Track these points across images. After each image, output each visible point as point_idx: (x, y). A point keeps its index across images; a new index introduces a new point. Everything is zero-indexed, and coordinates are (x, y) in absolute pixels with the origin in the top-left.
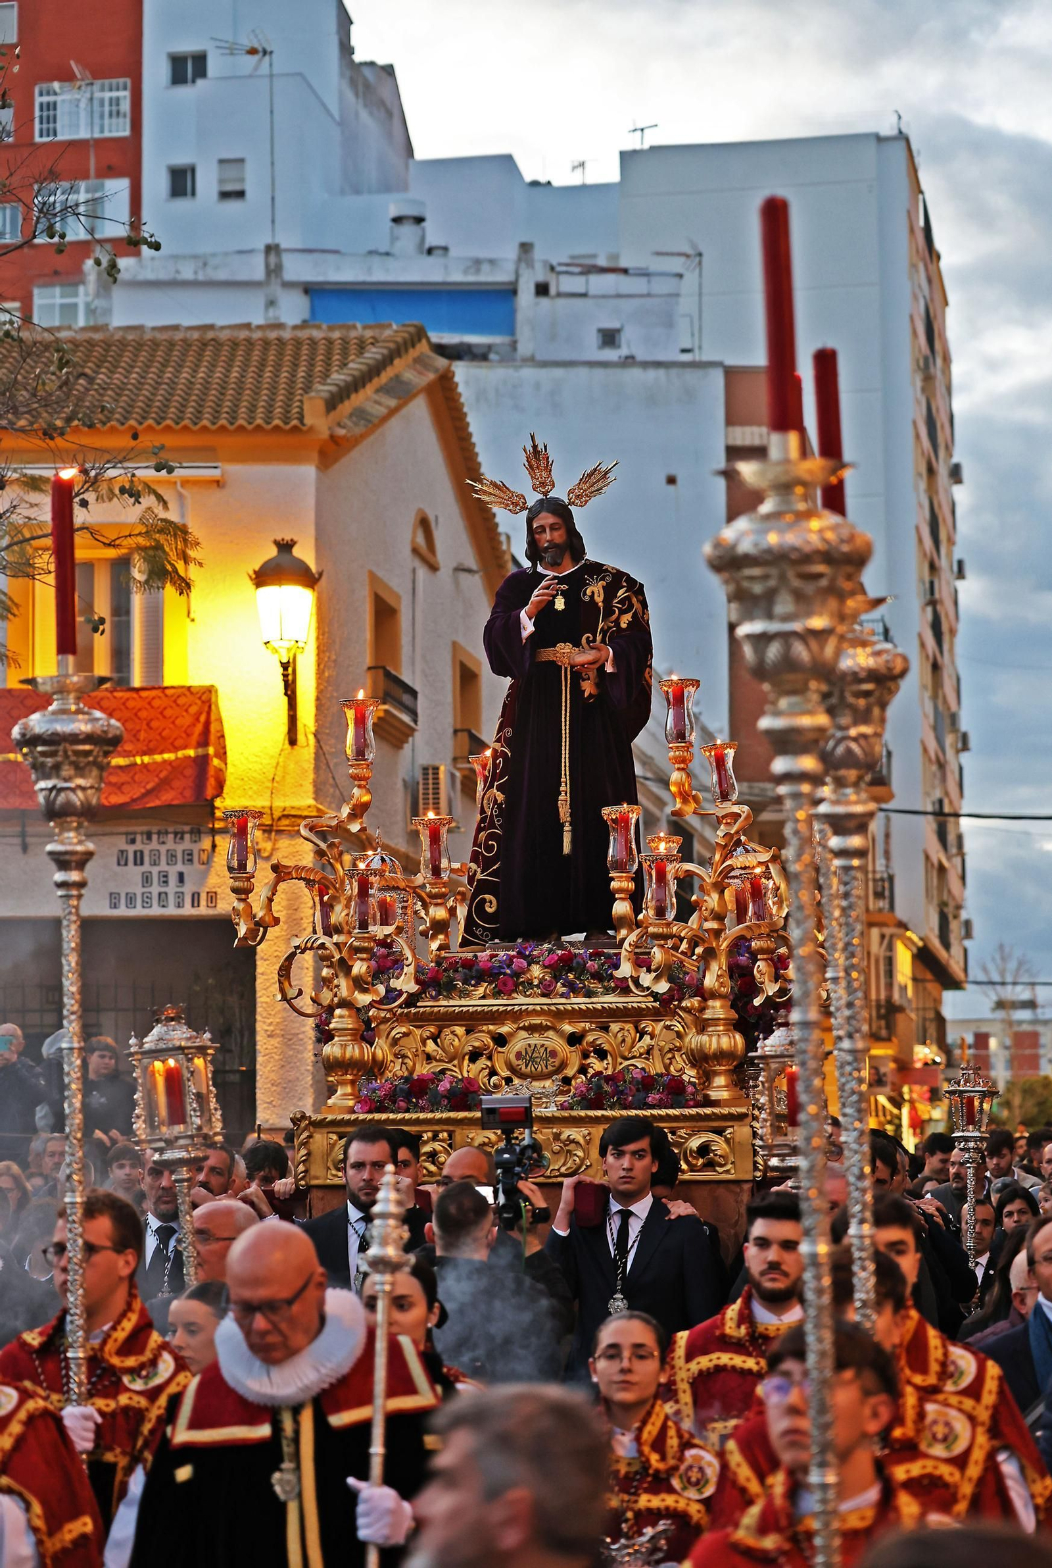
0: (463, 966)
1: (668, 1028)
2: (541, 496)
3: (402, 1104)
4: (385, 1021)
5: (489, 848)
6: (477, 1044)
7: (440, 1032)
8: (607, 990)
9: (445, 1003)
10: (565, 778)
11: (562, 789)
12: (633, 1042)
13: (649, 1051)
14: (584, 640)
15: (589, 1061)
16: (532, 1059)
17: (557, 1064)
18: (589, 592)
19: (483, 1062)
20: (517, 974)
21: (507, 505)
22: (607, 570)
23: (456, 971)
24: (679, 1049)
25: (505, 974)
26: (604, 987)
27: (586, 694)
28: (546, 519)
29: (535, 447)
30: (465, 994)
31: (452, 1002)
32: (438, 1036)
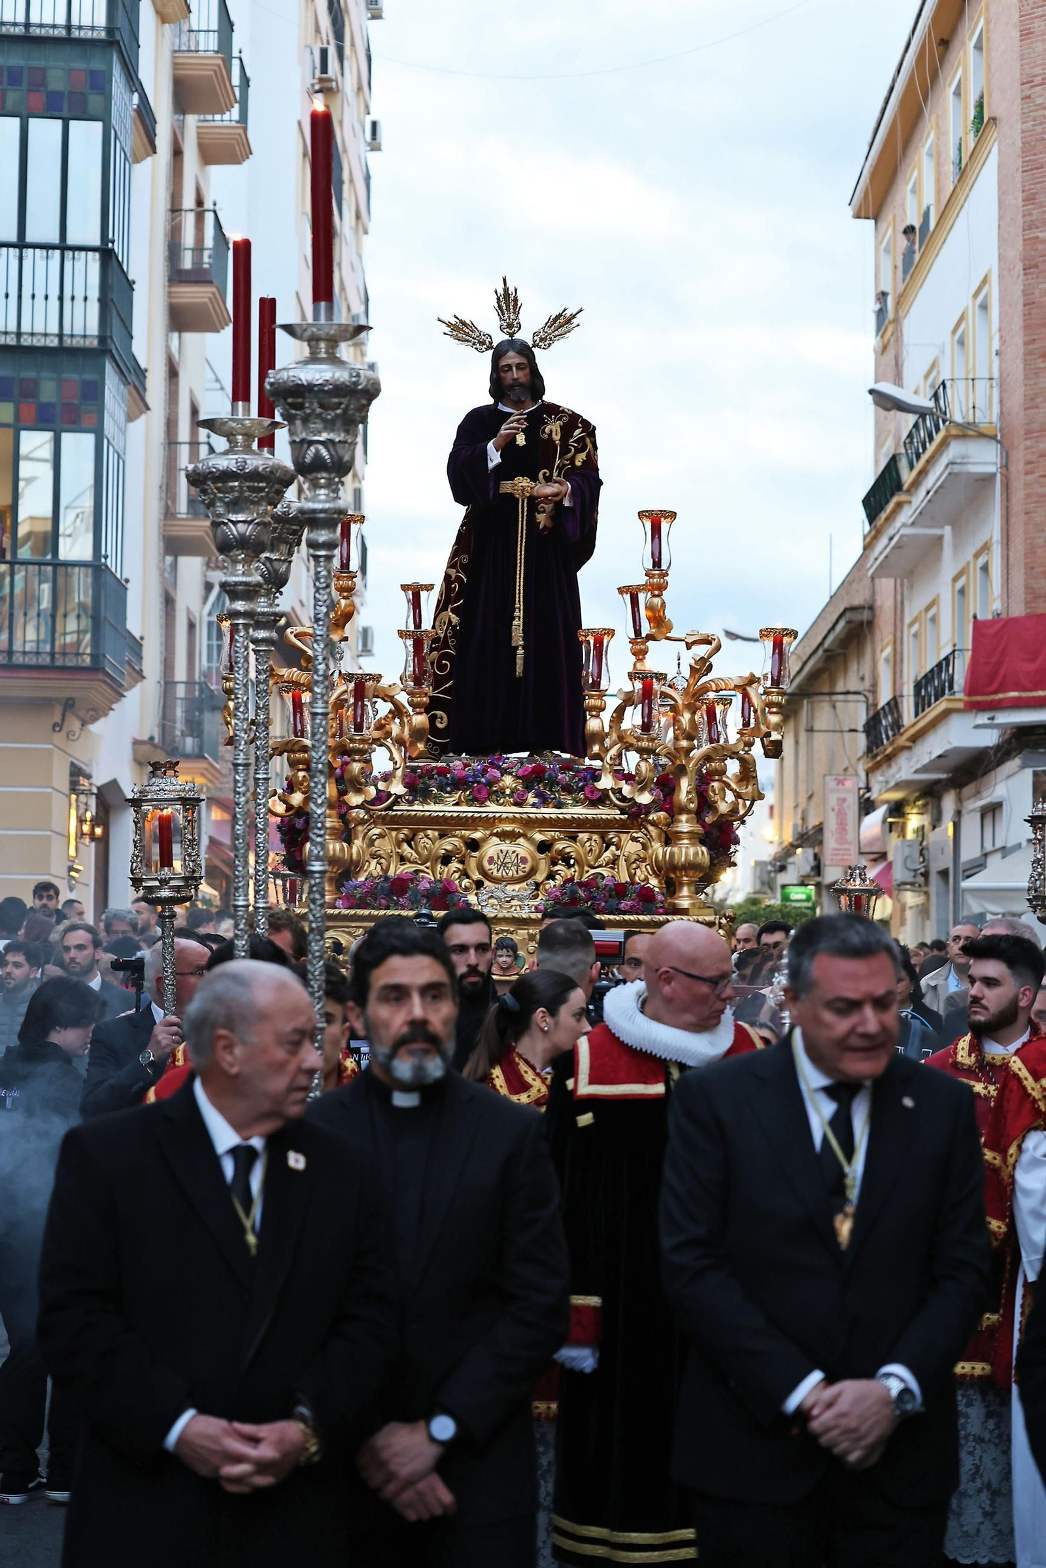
0: (439, 774)
1: (634, 839)
2: (507, 337)
3: (383, 901)
4: (362, 822)
5: (442, 668)
6: (449, 848)
7: (414, 835)
8: (577, 802)
9: (420, 808)
10: (519, 603)
11: (516, 614)
12: (600, 852)
13: (614, 862)
14: (541, 475)
15: (556, 868)
16: (504, 864)
17: (527, 870)
18: (547, 430)
19: (455, 865)
20: (490, 784)
21: (474, 344)
22: (563, 411)
23: (431, 778)
24: (643, 860)
25: (479, 783)
26: (573, 799)
27: (541, 526)
28: (512, 358)
29: (506, 290)
30: (438, 800)
31: (426, 808)
32: (413, 839)
